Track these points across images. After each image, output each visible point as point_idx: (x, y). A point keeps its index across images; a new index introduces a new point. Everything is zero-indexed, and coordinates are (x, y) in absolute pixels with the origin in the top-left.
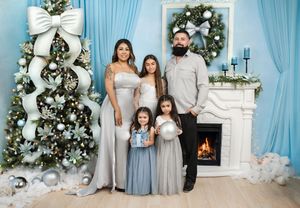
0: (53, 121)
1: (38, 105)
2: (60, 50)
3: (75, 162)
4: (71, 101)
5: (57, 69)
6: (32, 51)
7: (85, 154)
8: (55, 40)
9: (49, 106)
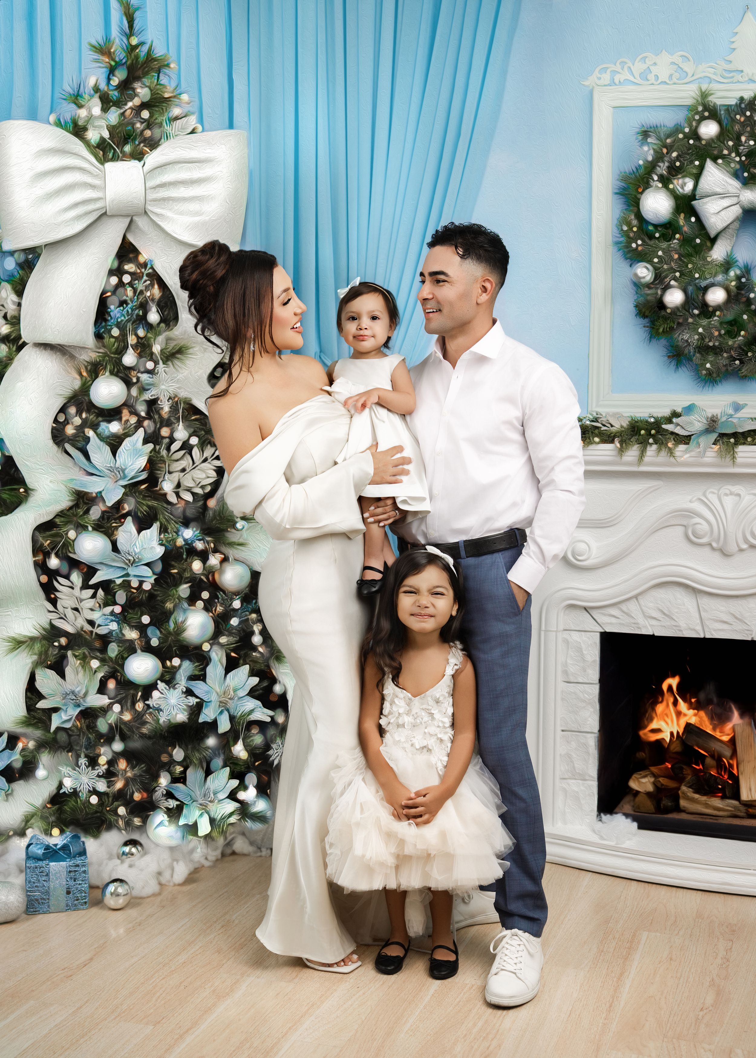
0: (105, 640)
1: (41, 567)
2: (142, 320)
3: (204, 828)
4: (192, 552)
5: (128, 405)
6: (15, 321)
7: (249, 795)
8: (117, 272)
9: (90, 571)
